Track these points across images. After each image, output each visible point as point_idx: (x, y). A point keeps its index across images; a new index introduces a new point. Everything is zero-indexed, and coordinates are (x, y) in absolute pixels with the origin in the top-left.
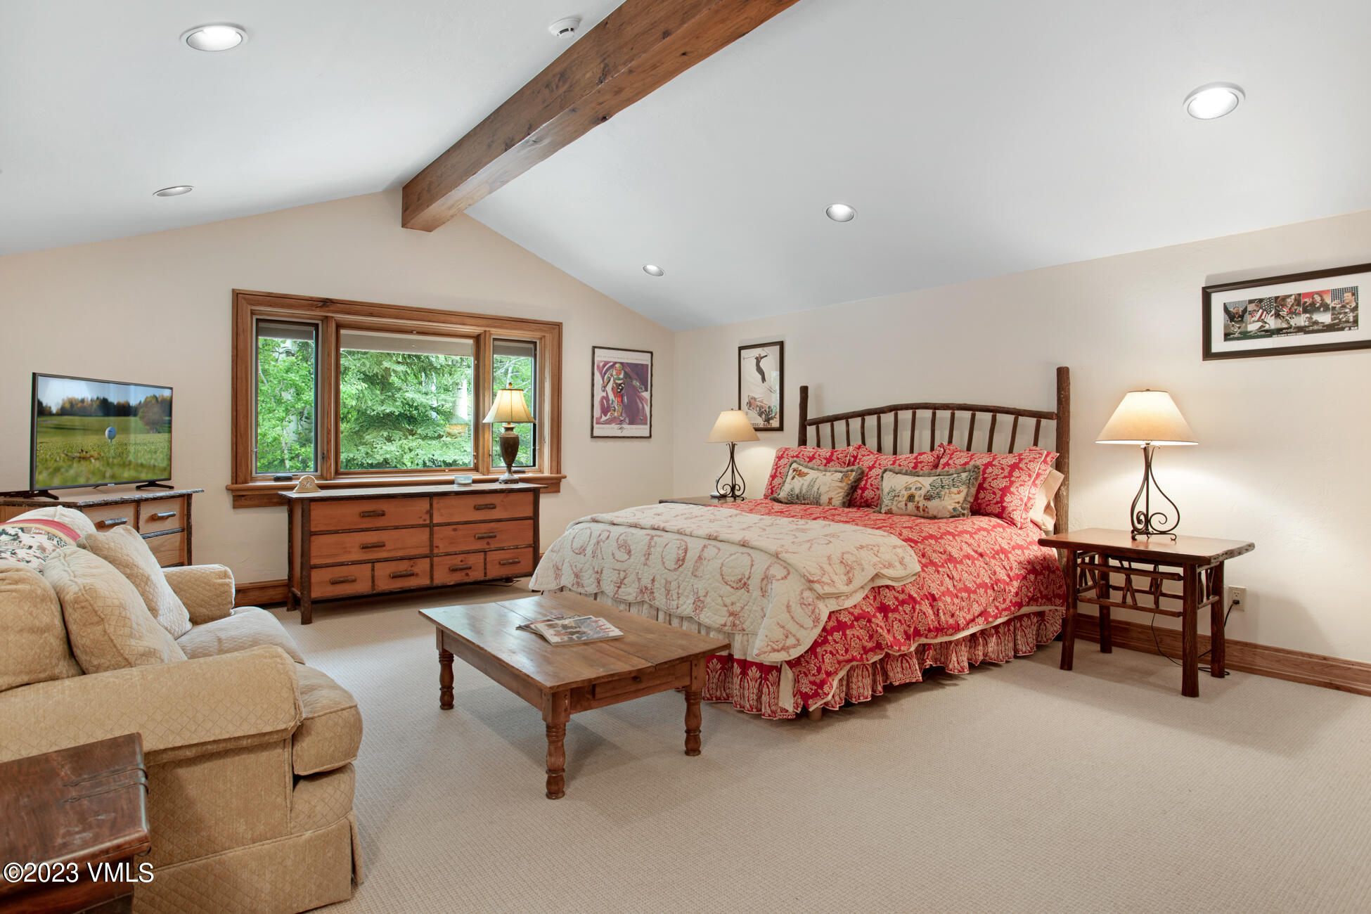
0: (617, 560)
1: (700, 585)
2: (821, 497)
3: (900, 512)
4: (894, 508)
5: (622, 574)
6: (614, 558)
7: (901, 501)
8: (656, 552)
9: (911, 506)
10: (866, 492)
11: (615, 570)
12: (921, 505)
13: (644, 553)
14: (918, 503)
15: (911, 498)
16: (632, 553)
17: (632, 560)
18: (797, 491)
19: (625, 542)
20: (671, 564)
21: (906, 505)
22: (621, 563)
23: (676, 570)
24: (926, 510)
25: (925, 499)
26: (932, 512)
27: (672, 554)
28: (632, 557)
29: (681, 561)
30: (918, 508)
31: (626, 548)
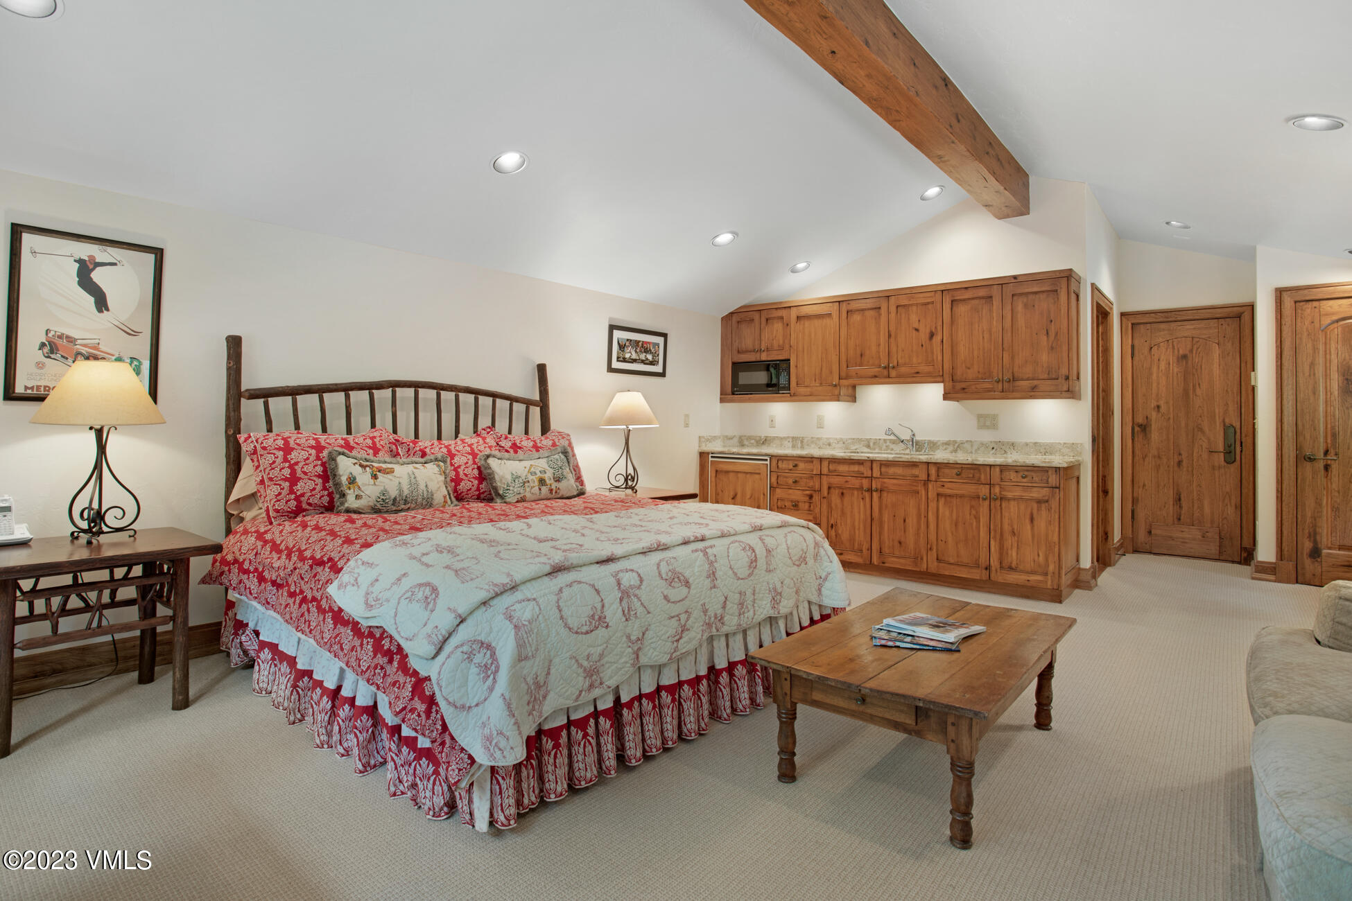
0: (673, 602)
1: (774, 579)
2: (435, 497)
3: (534, 497)
4: (528, 495)
5: (683, 617)
6: (669, 601)
7: (534, 487)
8: (722, 569)
9: (545, 490)
10: (462, 484)
11: (673, 617)
12: (553, 487)
13: (705, 574)
14: (551, 485)
15: (542, 482)
16: (690, 581)
17: (693, 592)
18: (393, 493)
19: (673, 571)
20: (743, 572)
21: (540, 489)
22: (681, 603)
23: (750, 575)
24: (558, 491)
25: (556, 481)
26: (562, 493)
27: (741, 560)
28: (692, 587)
29: (753, 562)
30: (551, 490)
31: (677, 578)
